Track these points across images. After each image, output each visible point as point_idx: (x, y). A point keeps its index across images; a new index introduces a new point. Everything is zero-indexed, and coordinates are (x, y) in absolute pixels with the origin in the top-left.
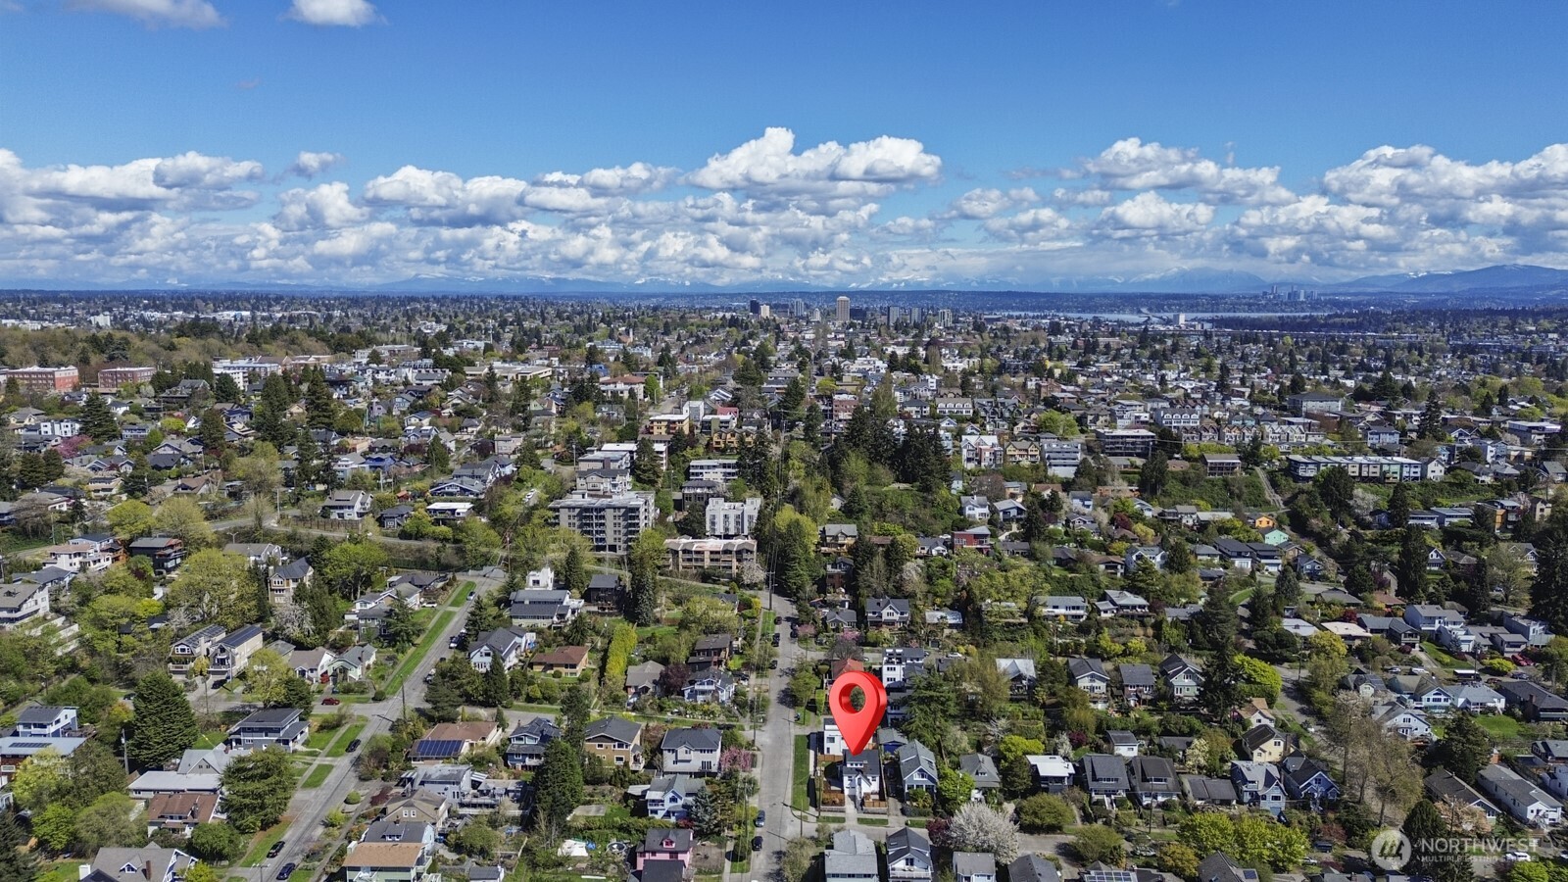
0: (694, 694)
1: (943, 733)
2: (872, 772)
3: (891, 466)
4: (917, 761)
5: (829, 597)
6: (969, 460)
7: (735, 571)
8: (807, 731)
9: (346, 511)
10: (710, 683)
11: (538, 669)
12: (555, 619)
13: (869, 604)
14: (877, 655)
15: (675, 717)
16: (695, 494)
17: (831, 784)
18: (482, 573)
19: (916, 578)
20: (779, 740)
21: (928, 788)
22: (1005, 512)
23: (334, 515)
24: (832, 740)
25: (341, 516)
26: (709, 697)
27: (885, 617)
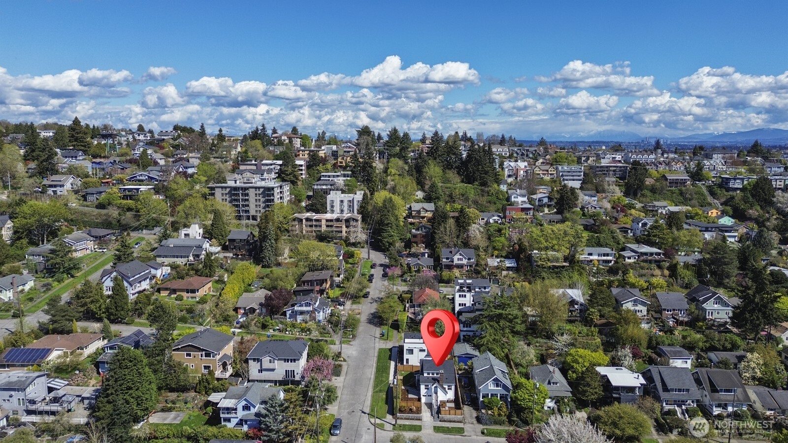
0: (294, 314)
1: (511, 345)
2: (448, 381)
3: (458, 173)
4: (491, 371)
5: (413, 250)
6: (509, 176)
7: (344, 234)
8: (389, 345)
9: (58, 189)
10: (308, 305)
11: (164, 294)
12: (191, 258)
13: (444, 253)
14: (450, 289)
15: (276, 333)
16: (322, 189)
17: (408, 392)
18: (153, 232)
19: (479, 236)
20: (364, 353)
21: (503, 397)
22: (540, 200)
23: (50, 191)
24: (411, 351)
25: (55, 192)
26: (308, 317)
27: (456, 262)
